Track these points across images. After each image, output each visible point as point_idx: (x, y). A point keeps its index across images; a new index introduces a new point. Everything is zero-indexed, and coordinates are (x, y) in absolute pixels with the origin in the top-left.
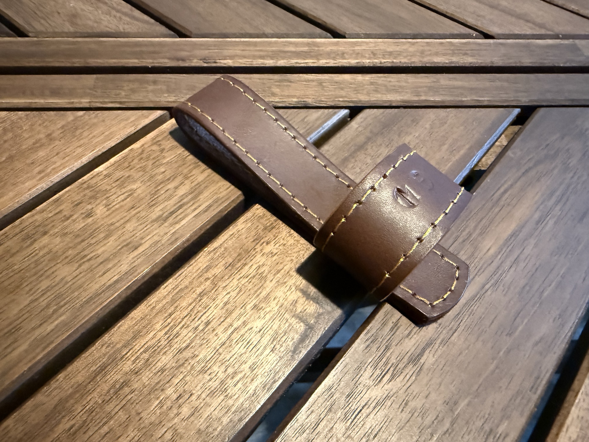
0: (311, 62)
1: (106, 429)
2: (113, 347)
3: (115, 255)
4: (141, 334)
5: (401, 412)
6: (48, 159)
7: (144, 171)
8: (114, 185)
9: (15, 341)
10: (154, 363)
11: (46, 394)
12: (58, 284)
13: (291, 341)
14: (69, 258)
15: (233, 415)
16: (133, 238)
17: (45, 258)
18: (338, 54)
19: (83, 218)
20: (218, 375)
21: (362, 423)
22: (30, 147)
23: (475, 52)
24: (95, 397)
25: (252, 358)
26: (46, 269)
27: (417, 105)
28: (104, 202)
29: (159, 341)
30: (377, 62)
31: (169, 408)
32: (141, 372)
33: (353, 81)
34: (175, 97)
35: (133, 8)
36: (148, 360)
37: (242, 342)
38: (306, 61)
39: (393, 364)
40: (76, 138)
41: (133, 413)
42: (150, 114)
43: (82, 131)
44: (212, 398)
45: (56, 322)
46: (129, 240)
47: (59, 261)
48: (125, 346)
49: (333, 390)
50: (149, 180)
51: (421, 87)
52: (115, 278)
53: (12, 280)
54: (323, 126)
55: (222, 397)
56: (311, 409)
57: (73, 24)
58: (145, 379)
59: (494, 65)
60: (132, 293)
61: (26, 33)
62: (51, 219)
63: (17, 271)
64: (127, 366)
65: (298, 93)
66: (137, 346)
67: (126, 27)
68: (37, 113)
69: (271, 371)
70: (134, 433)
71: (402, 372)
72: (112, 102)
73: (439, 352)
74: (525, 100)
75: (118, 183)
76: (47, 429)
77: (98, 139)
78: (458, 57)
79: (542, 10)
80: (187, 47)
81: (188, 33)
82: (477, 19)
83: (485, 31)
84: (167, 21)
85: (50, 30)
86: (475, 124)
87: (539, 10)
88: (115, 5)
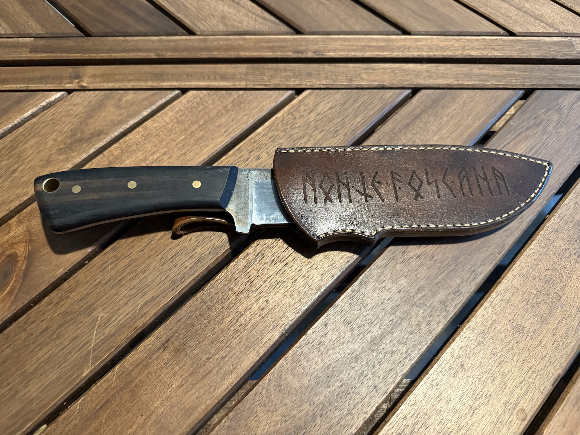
5: (430, 261)
6: (228, 123)
7: (286, 132)
8: (269, 140)
18: (405, 49)
19: (255, 160)
21: (410, 264)
23: (500, 47)
27: (456, 87)
28: (265, 151)
30: (432, 54)
33: (414, 69)
34: (299, 81)
38: (384, 54)
40: (241, 110)
43: (244, 105)
51: (460, 74)
54: (394, 102)
59: (512, 57)
61: (195, 32)
65: (377, 78)
72: (259, 85)
74: (528, 84)
76: (257, 262)
77: (255, 111)
78: (487, 51)
79: (554, 12)
80: (303, 43)
81: (302, 31)
82: (505, 20)
83: (510, 30)
84: (288, 21)
85: (210, 30)
86: (492, 102)
87: (552, 12)
88: (250, 8)
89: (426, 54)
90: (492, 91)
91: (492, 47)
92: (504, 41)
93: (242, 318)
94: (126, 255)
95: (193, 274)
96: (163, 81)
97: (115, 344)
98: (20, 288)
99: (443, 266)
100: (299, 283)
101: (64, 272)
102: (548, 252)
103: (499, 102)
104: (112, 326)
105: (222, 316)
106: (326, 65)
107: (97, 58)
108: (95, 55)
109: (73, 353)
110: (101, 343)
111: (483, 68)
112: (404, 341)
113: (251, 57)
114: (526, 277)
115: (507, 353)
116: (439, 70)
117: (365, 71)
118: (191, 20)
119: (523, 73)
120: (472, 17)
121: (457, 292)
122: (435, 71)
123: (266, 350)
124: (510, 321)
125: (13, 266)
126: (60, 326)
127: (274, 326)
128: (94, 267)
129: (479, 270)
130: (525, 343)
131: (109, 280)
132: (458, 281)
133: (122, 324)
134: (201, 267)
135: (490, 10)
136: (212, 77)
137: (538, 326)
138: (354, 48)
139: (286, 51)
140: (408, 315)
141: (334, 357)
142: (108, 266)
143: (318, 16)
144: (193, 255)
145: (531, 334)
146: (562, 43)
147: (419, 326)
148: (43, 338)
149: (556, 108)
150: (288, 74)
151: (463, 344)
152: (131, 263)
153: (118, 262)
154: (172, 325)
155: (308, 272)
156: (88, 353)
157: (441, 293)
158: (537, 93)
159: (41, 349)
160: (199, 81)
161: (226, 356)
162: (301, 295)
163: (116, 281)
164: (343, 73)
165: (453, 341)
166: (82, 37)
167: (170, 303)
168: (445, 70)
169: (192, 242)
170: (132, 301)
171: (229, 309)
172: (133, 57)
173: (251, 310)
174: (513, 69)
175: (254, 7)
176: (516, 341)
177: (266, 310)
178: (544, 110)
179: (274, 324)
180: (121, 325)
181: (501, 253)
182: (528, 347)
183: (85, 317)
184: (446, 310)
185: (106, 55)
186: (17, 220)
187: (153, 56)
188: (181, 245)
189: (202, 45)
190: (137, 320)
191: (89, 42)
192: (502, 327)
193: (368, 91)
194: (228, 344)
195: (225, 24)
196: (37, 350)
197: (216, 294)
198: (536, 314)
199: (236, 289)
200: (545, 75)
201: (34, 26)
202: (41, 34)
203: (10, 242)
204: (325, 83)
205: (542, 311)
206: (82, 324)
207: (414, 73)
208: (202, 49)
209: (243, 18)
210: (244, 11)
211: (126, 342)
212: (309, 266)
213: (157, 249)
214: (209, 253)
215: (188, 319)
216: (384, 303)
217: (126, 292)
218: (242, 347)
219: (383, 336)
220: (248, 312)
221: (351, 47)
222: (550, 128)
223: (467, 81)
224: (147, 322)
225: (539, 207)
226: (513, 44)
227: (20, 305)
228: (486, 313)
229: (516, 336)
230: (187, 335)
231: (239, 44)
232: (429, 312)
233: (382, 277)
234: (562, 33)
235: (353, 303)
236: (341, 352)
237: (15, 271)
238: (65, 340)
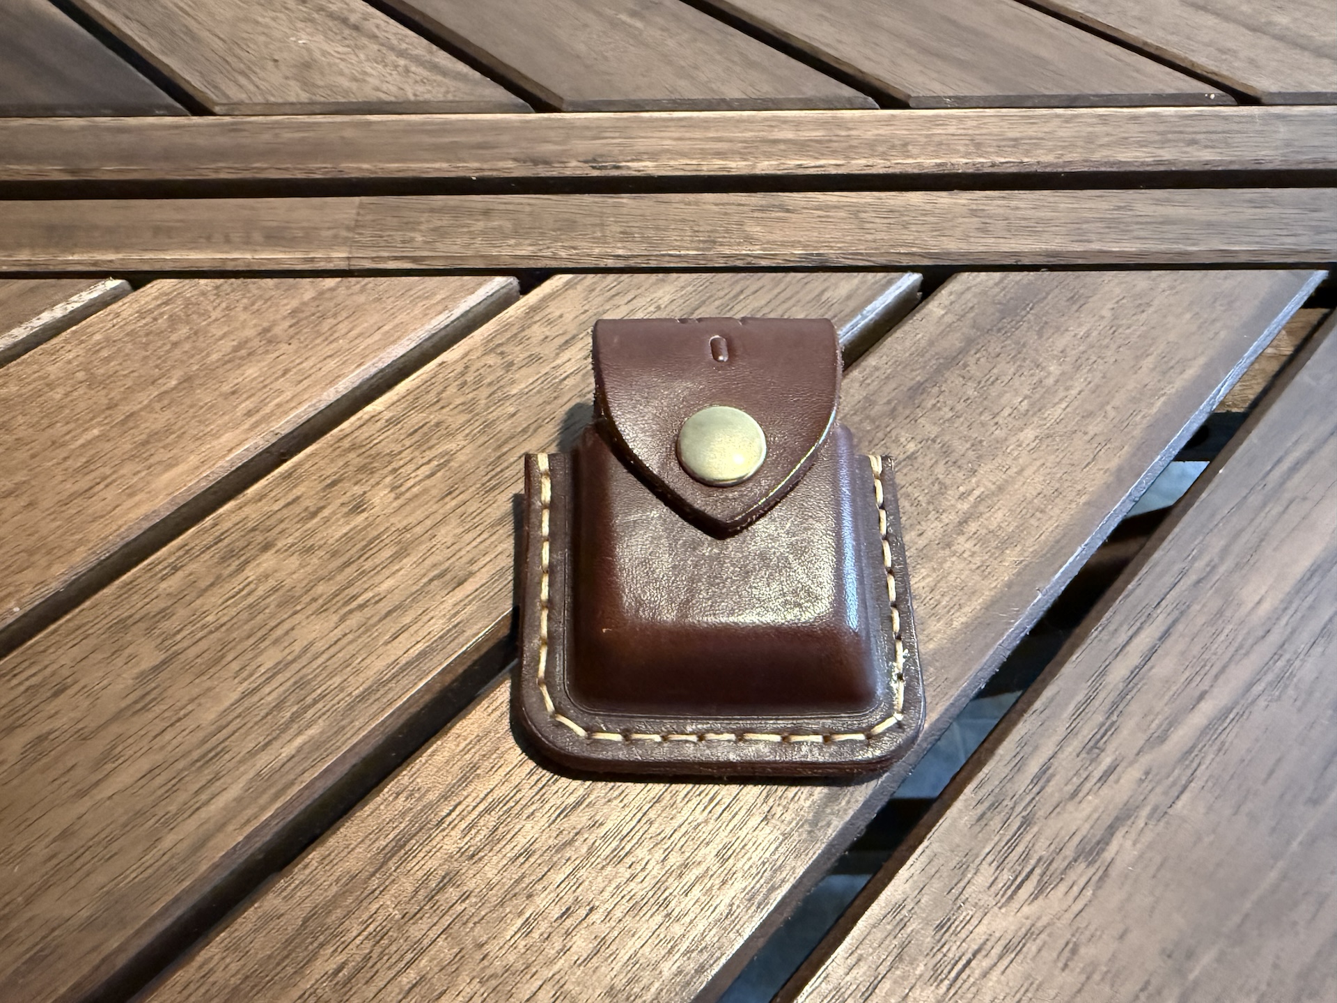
0: (830, 165)
1: (411, 975)
2: (419, 799)
3: (415, 596)
4: (478, 772)
5: (1063, 970)
6: (265, 383)
7: (471, 411)
8: (407, 443)
9: (216, 778)
10: (509, 837)
11: (284, 894)
12: (299, 657)
13: (807, 799)
14: (320, 601)
15: (685, 958)
16: (453, 559)
17: (268, 600)
18: (893, 147)
19: (347, 515)
20: (649, 867)
21: (973, 989)
22: (227, 358)
23: (1214, 137)
24: (388, 905)
25: (723, 834)
26: (273, 624)
27: (1080, 262)
28: (388, 480)
30: (984, 161)
31: (546, 936)
32: (481, 854)
33: (928, 207)
34: (531, 245)
35: (434, 47)
36: (496, 829)
37: (699, 799)
38: (822, 162)
39: (1040, 859)
40: (322, 337)
41: (468, 942)
42: (480, 285)
43: (335, 322)
44: (638, 918)
45: (299, 741)
46: (447, 564)
47: (299, 608)
48: (445, 797)
49: (905, 912)
50: (482, 432)
52: (420, 647)
53: (203, 645)
54: (865, 312)
55: (658, 918)
56: (856, 955)
57: (306, 84)
58: (490, 872)
60: (453, 682)
61: (208, 105)
62: (279, 516)
63: (212, 628)
64: (451, 842)
65: (802, 237)
66: (470, 799)
67: (420, 89)
68: (240, 281)
69: (764, 863)
70: (472, 986)
71: (1062, 879)
72: (396, 258)
73: (1148, 836)
75: (416, 437)
76: (290, 970)
77: (369, 341)
78: (1175, 151)
80: (553, 134)
81: (552, 101)
83: (1237, 86)
89: (964, 161)
91: (1186, 137)
106: (626, 196)
111: (1167, 201)
117: (759, 215)
120: (1107, 53)
136: (236, 235)
139: (496, 160)
143: (606, 59)
164: (684, 221)
168: (1037, 208)
207: (927, 219)
208: (221, 154)
209: (369, 67)
210: (373, 47)
223: (1117, 241)
231: (343, 138)
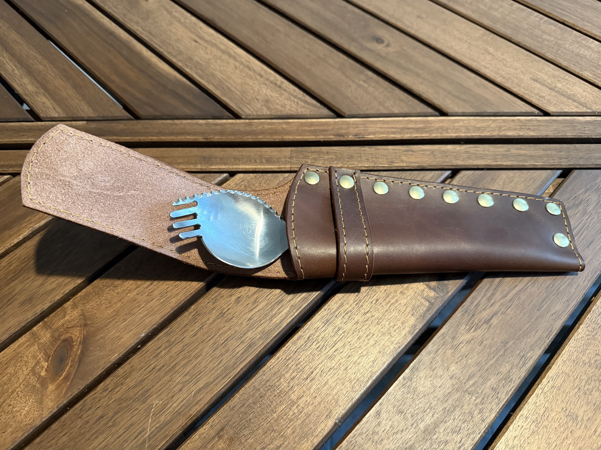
2: (331, 310)
5: (479, 346)
10: (353, 319)
13: (422, 310)
15: (395, 345)
18: (443, 130)
20: (386, 326)
21: (459, 350)
23: (535, 127)
25: (402, 318)
27: (495, 167)
29: (353, 308)
31: (364, 340)
36: (350, 317)
37: (397, 310)
39: (475, 324)
41: (346, 341)
44: (384, 336)
48: (336, 311)
49: (445, 335)
51: (498, 155)
56: (434, 344)
58: (349, 327)
59: (548, 137)
61: (240, 116)
66: (343, 311)
67: (303, 110)
69: (412, 325)
71: (480, 327)
73: (500, 318)
74: (565, 164)
78: (524, 132)
79: (586, 91)
80: (344, 126)
81: (342, 114)
82: (539, 100)
83: (544, 109)
84: (328, 104)
85: (255, 113)
86: (531, 182)
87: (584, 91)
88: (292, 92)
89: (464, 135)
90: (531, 171)
91: (527, 127)
92: (539, 121)
93: (295, 407)
94: (179, 340)
95: (245, 359)
96: (212, 165)
97: (170, 433)
98: (75, 374)
99: (492, 351)
100: (350, 370)
101: (118, 357)
102: (596, 337)
103: (538, 183)
104: (167, 413)
105: (275, 404)
106: (367, 147)
107: (147, 140)
108: (144, 138)
109: (129, 442)
110: (156, 431)
111: (520, 148)
112: (458, 430)
113: (295, 140)
114: (576, 362)
115: (562, 443)
116: (478, 151)
117: (405, 153)
118: (236, 104)
119: (560, 153)
120: (506, 97)
121: (507, 378)
122: (473, 151)
123: (320, 440)
124: (563, 409)
125: (69, 350)
126: (115, 414)
127: (327, 416)
128: (148, 353)
129: (528, 355)
130: (579, 432)
131: (163, 366)
132: (508, 367)
133: (177, 411)
134: (253, 352)
135: (523, 90)
136: (258, 161)
137: (592, 414)
138: (393, 130)
139: (328, 135)
140: (460, 402)
141: (388, 447)
142: (161, 351)
143: (357, 99)
144: (244, 340)
145: (585, 422)
146: (596, 122)
147: (471, 413)
148: (99, 426)
149: (594, 188)
150: (331, 156)
151: (517, 433)
152: (184, 348)
153: (171, 348)
154: (226, 413)
155: (359, 358)
156: (144, 442)
157: (492, 380)
158: (576, 172)
159: (97, 437)
160: (246, 165)
161: (281, 446)
162: (353, 382)
163: (170, 367)
164: (384, 155)
165: (507, 430)
166: (132, 120)
167: (223, 390)
168: (484, 151)
169: (243, 326)
170: (186, 387)
171: (281, 397)
172: (182, 141)
173: (303, 398)
174: (550, 150)
175: (295, 90)
176: (570, 430)
177: (318, 399)
178: (583, 190)
179: (327, 413)
180: (175, 412)
181: (549, 337)
182: (583, 437)
183: (140, 404)
184: (497, 397)
185: (156, 138)
186: (72, 303)
187: (201, 139)
188: (232, 330)
189: (248, 129)
190: (191, 408)
191: (138, 125)
192: (555, 416)
193: (409, 172)
194: (281, 434)
195: (268, 108)
196: (93, 438)
197: (268, 381)
198: (589, 401)
199: (287, 376)
200: (581, 154)
201: (87, 109)
202: (93, 117)
203: (65, 326)
204: (366, 165)
205: (594, 398)
206: (137, 411)
207: (453, 154)
208: (248, 133)
209: (286, 102)
210: (286, 94)
211: (180, 430)
212: (360, 352)
213: (209, 333)
214: (260, 338)
215: (241, 407)
216: (436, 391)
217: (179, 379)
218: (296, 437)
219: (436, 425)
220: (301, 401)
221: (390, 130)
222: (590, 208)
223: (505, 161)
224: (201, 409)
225: (584, 290)
226: (548, 124)
227: (75, 392)
228: (538, 400)
229: (570, 424)
230: (241, 423)
231: (282, 128)
232: (480, 399)
233: (434, 364)
234: (595, 112)
235: (406, 391)
236: (395, 442)
237: (70, 356)
238: (120, 428)
